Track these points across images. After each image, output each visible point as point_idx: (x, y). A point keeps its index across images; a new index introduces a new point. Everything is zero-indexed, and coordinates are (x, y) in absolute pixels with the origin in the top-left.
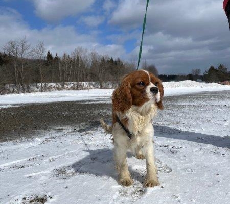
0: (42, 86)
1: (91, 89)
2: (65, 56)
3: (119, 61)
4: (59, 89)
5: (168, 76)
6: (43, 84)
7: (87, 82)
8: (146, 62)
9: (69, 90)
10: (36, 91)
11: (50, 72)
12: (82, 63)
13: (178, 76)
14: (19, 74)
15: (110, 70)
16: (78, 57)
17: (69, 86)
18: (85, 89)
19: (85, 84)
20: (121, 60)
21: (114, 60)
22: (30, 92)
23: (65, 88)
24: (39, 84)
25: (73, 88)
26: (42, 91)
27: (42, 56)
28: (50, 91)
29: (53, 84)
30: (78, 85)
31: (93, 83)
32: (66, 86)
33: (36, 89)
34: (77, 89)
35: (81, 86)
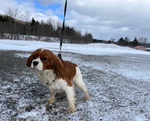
0: (26, 37)
1: (55, 42)
2: (42, 22)
3: (72, 28)
4: (36, 40)
5: (98, 40)
6: (27, 36)
7: (53, 38)
8: (87, 31)
9: (42, 41)
10: (23, 40)
11: (33, 30)
12: (52, 27)
13: (103, 41)
14: (13, 28)
15: (67, 33)
16: (50, 23)
17: (42, 39)
18: (52, 42)
19: (52, 39)
20: (73, 28)
21: (70, 28)
22: (18, 40)
23: (40, 40)
24: (24, 36)
25: (45, 41)
26: (26, 40)
27: (28, 19)
28: (31, 40)
29: (33, 37)
30: (48, 39)
31: (57, 39)
32: (41, 39)
33: (23, 38)
34: (47, 41)
35: (49, 39)
